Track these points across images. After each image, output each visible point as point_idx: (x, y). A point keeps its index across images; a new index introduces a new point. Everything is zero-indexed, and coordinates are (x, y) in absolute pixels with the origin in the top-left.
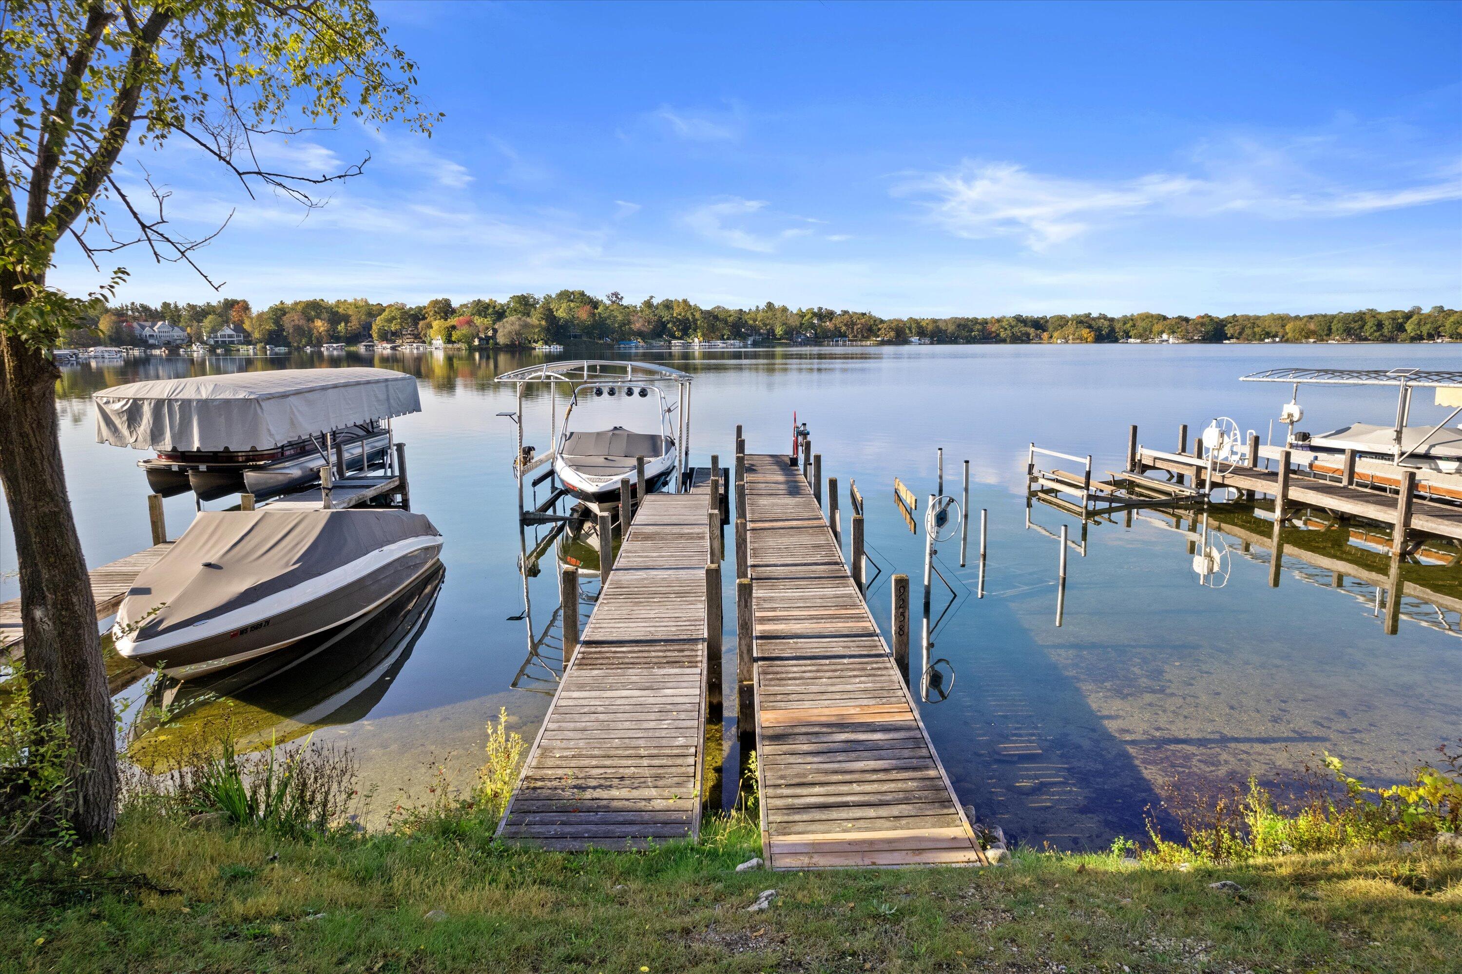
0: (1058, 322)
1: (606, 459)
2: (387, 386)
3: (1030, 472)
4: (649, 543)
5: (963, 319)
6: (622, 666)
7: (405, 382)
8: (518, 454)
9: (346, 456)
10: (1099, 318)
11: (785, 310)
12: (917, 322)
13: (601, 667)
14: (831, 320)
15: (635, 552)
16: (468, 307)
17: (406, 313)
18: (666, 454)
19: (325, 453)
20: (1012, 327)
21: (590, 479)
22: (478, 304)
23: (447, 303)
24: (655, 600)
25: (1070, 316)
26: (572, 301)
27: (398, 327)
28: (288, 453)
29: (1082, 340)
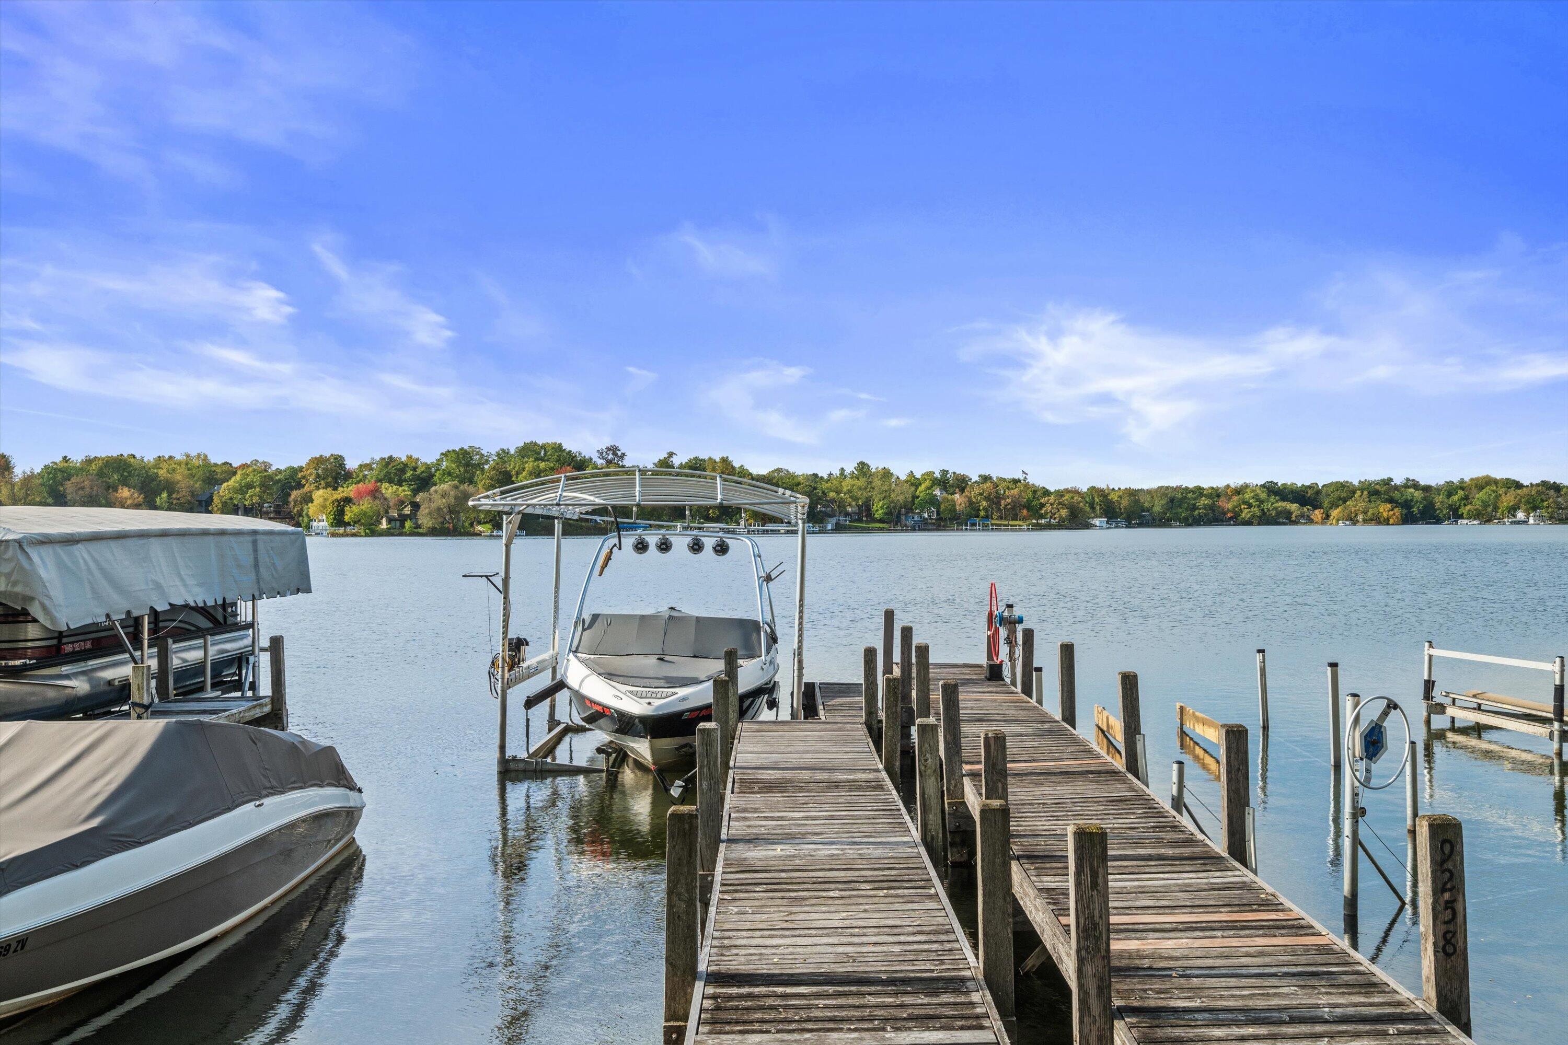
0: (1336, 494)
1: (661, 659)
2: (255, 543)
3: (1428, 696)
4: (777, 797)
5: (1178, 489)
6: (810, 1026)
7: (286, 539)
8: (499, 648)
9: (176, 662)
10: (1406, 486)
11: (886, 474)
12: (1103, 494)
13: (765, 1027)
14: (962, 490)
15: (756, 810)
16: (371, 469)
17: (270, 478)
18: (768, 653)
19: (137, 654)
20: (1262, 502)
21: (636, 694)
22: (388, 464)
23: (339, 461)
24: (831, 894)
25: (1356, 483)
26: (542, 460)
27: (255, 500)
28: (68, 649)
29: (1378, 520)
